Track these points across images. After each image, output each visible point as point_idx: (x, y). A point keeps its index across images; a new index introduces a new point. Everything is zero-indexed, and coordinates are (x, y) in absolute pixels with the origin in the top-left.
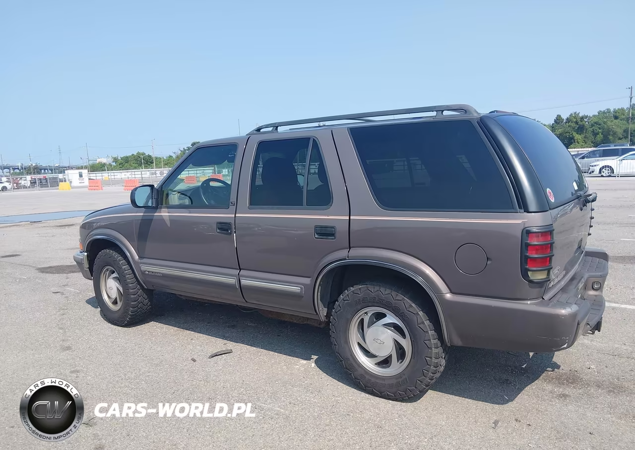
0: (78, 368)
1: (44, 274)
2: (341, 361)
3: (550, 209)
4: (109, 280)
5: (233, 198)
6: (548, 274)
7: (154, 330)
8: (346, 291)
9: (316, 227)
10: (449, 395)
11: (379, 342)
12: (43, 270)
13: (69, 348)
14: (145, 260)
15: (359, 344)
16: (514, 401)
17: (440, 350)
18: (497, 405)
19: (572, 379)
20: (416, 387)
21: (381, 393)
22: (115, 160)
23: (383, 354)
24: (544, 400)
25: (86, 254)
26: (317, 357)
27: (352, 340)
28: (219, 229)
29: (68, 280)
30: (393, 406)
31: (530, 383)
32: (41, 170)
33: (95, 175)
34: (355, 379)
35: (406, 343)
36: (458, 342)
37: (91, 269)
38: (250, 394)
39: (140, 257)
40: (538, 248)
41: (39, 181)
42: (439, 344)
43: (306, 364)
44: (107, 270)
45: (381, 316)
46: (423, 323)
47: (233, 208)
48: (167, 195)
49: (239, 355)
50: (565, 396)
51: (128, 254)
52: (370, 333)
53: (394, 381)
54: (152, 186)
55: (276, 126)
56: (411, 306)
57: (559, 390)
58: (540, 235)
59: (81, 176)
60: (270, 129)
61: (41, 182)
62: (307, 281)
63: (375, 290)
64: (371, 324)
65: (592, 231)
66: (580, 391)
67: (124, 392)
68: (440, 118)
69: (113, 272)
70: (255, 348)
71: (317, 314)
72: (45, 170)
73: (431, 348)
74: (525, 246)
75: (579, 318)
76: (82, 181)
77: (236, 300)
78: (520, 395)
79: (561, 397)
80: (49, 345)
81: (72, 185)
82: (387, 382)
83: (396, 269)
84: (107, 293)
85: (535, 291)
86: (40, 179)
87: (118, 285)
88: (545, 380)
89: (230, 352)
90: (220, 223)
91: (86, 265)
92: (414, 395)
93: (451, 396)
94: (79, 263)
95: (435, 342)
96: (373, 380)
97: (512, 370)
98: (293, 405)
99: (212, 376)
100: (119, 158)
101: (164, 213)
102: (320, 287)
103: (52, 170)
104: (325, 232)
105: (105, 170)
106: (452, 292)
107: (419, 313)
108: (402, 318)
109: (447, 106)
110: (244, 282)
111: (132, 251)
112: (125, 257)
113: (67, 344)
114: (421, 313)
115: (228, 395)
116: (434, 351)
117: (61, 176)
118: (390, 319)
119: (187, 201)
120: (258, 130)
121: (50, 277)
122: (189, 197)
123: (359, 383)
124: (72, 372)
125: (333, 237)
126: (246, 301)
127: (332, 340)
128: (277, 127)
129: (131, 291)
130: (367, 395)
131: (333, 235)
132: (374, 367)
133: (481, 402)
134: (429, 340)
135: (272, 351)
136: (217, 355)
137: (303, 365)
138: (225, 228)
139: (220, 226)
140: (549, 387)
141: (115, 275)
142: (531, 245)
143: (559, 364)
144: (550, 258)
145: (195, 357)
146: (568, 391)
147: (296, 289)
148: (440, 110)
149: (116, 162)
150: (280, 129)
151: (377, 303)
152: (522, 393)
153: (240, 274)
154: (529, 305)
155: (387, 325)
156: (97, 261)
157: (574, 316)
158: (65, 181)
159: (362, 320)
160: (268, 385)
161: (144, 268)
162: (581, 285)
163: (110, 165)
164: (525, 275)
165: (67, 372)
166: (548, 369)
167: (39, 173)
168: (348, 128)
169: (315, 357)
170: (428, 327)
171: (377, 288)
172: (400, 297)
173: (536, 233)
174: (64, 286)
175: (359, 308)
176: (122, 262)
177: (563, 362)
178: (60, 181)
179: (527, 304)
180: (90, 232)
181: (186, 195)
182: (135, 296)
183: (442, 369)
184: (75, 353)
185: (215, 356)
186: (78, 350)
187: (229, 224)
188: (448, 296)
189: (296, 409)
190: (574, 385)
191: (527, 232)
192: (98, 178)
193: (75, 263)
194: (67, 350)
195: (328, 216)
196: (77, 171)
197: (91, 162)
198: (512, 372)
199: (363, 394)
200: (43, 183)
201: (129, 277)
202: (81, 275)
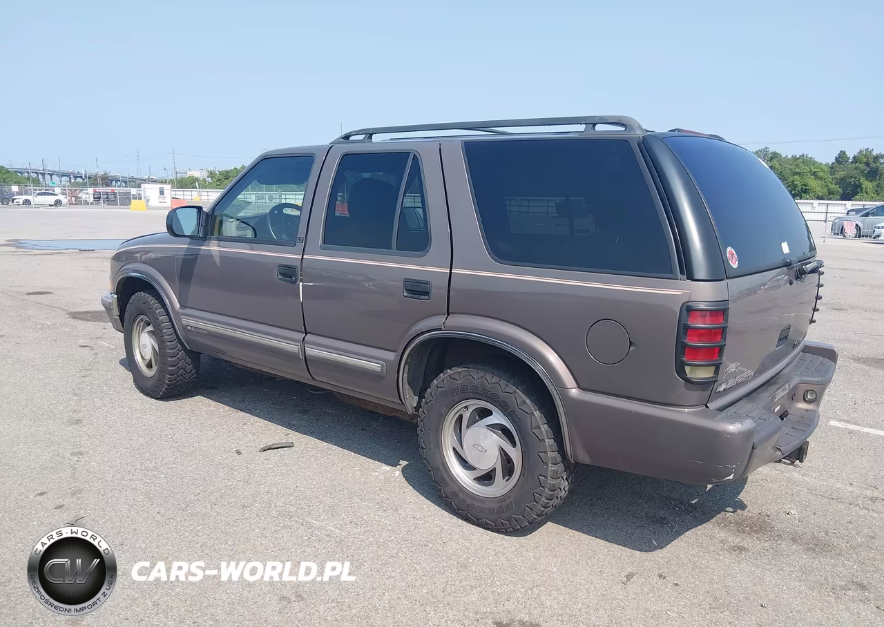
0: (82, 449)
1: (76, 321)
2: (429, 471)
3: (727, 278)
4: (143, 334)
5: (302, 232)
6: (717, 372)
7: (200, 407)
8: (442, 375)
9: (406, 281)
10: (574, 531)
11: (480, 448)
12: (75, 316)
13: (78, 422)
14: (187, 311)
15: (454, 448)
16: (664, 549)
17: (560, 467)
18: (639, 552)
19: (760, 527)
20: (523, 516)
21: (478, 520)
22: (211, 174)
23: (484, 465)
24: (709, 552)
25: (116, 296)
26: (407, 463)
27: (445, 445)
28: (281, 274)
29: (105, 331)
30: (491, 540)
31: (696, 526)
32: (111, 181)
33: (182, 193)
34: (446, 497)
35: (515, 454)
36: (584, 458)
37: (122, 317)
38: (300, 504)
39: (182, 306)
40: (701, 333)
41: (106, 196)
42: (559, 459)
43: (388, 472)
44: (142, 320)
45: (484, 413)
46: (539, 427)
47: (300, 246)
48: (221, 222)
49: (302, 451)
50: (741, 549)
51: (167, 301)
52: (470, 435)
53: (496, 505)
54: (199, 208)
55: (369, 134)
56: (524, 402)
57: (734, 540)
58: (708, 315)
59: (162, 193)
60: (361, 137)
61: (107, 198)
62: (391, 356)
63: (480, 376)
64: (472, 422)
65: (817, 316)
66: (766, 545)
67: (134, 486)
68: (590, 134)
69: (149, 324)
70: (326, 444)
71: (403, 404)
72: (117, 181)
73: (546, 464)
74: (684, 329)
75: (755, 439)
76: (163, 201)
77: (298, 374)
78: (676, 541)
79: (735, 551)
80: (55, 416)
81: (150, 204)
82: (486, 505)
83: (505, 348)
84: (140, 353)
85: (695, 395)
86: (107, 194)
87: (153, 343)
88: (719, 524)
89: (290, 446)
90: (283, 266)
91: (116, 312)
92: (521, 527)
93: (577, 533)
94: (108, 308)
95: (553, 455)
96: (469, 501)
97: (675, 504)
98: (354, 525)
99: (256, 476)
100: (217, 172)
101: (213, 247)
102: (407, 366)
103: (126, 183)
104: (417, 289)
105: (196, 188)
106: (579, 387)
107: (535, 413)
108: (512, 418)
109: (601, 118)
110: (310, 351)
111: (172, 298)
112: (164, 305)
113: (76, 417)
114: (537, 414)
115: (270, 504)
116: (552, 467)
117: (134, 191)
118: (497, 418)
119: (249, 233)
120: (347, 137)
121: (81, 324)
122: (253, 228)
123: (451, 503)
124: (73, 454)
125: (427, 297)
126: (313, 378)
127: (421, 441)
128: (371, 135)
129: (169, 351)
130: (460, 521)
131: (427, 293)
132: (472, 483)
133: (617, 546)
134: (545, 452)
135: (348, 449)
136: (271, 449)
137: (385, 473)
138: (289, 273)
139: (282, 271)
140: (721, 534)
141: (150, 328)
142: (690, 328)
143: (745, 503)
144: (721, 350)
145: (241, 449)
146: (747, 542)
147: (375, 366)
148: (592, 122)
149: (212, 178)
150: (376, 138)
151: (481, 394)
152: (679, 538)
153: (306, 339)
154: (685, 415)
155: (492, 427)
156: (130, 307)
157: (748, 435)
158: (140, 199)
159: (461, 416)
160: (329, 495)
161: (186, 321)
162: (781, 394)
163: (204, 180)
164: (681, 371)
165: (67, 455)
166: (728, 509)
167: (108, 185)
168: (462, 141)
169: (404, 463)
170: (544, 433)
171: (481, 374)
172: (512, 388)
173: (702, 310)
174: (97, 338)
175: (457, 399)
176: (158, 310)
177: (753, 501)
178: (133, 198)
179: (684, 412)
180: (122, 267)
181: (248, 225)
182: (174, 359)
183: (563, 494)
184: (85, 429)
185: (268, 450)
186: (89, 426)
187: (294, 268)
188: (574, 392)
189: (356, 531)
190: (759, 536)
191: (689, 309)
192: (186, 197)
193: (103, 309)
194: (76, 423)
195: (423, 265)
196: (158, 186)
197: (179, 176)
198: (674, 509)
199: (455, 520)
200: (111, 200)
201: (167, 331)
202: (110, 324)
